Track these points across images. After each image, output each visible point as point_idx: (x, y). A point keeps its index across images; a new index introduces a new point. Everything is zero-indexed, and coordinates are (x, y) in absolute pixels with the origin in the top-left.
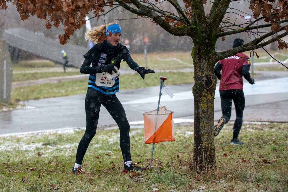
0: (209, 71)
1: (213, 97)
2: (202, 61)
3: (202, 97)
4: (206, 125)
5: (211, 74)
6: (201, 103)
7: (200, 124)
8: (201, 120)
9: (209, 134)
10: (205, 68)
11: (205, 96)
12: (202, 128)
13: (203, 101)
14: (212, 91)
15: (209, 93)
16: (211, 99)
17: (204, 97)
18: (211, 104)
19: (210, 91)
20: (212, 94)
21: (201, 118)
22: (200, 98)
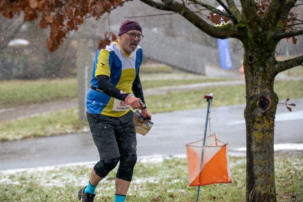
0: (264, 87)
1: (271, 123)
2: (255, 74)
3: (256, 124)
4: (261, 163)
5: (268, 91)
6: (254, 132)
7: (254, 161)
8: (254, 155)
9: (266, 175)
10: (259, 84)
11: (259, 122)
12: (256, 167)
13: (256, 129)
14: (269, 116)
15: (264, 117)
16: (268, 127)
17: (259, 124)
18: (268, 134)
19: (266, 116)
20: (269, 120)
21: (255, 153)
22: (253, 125)
